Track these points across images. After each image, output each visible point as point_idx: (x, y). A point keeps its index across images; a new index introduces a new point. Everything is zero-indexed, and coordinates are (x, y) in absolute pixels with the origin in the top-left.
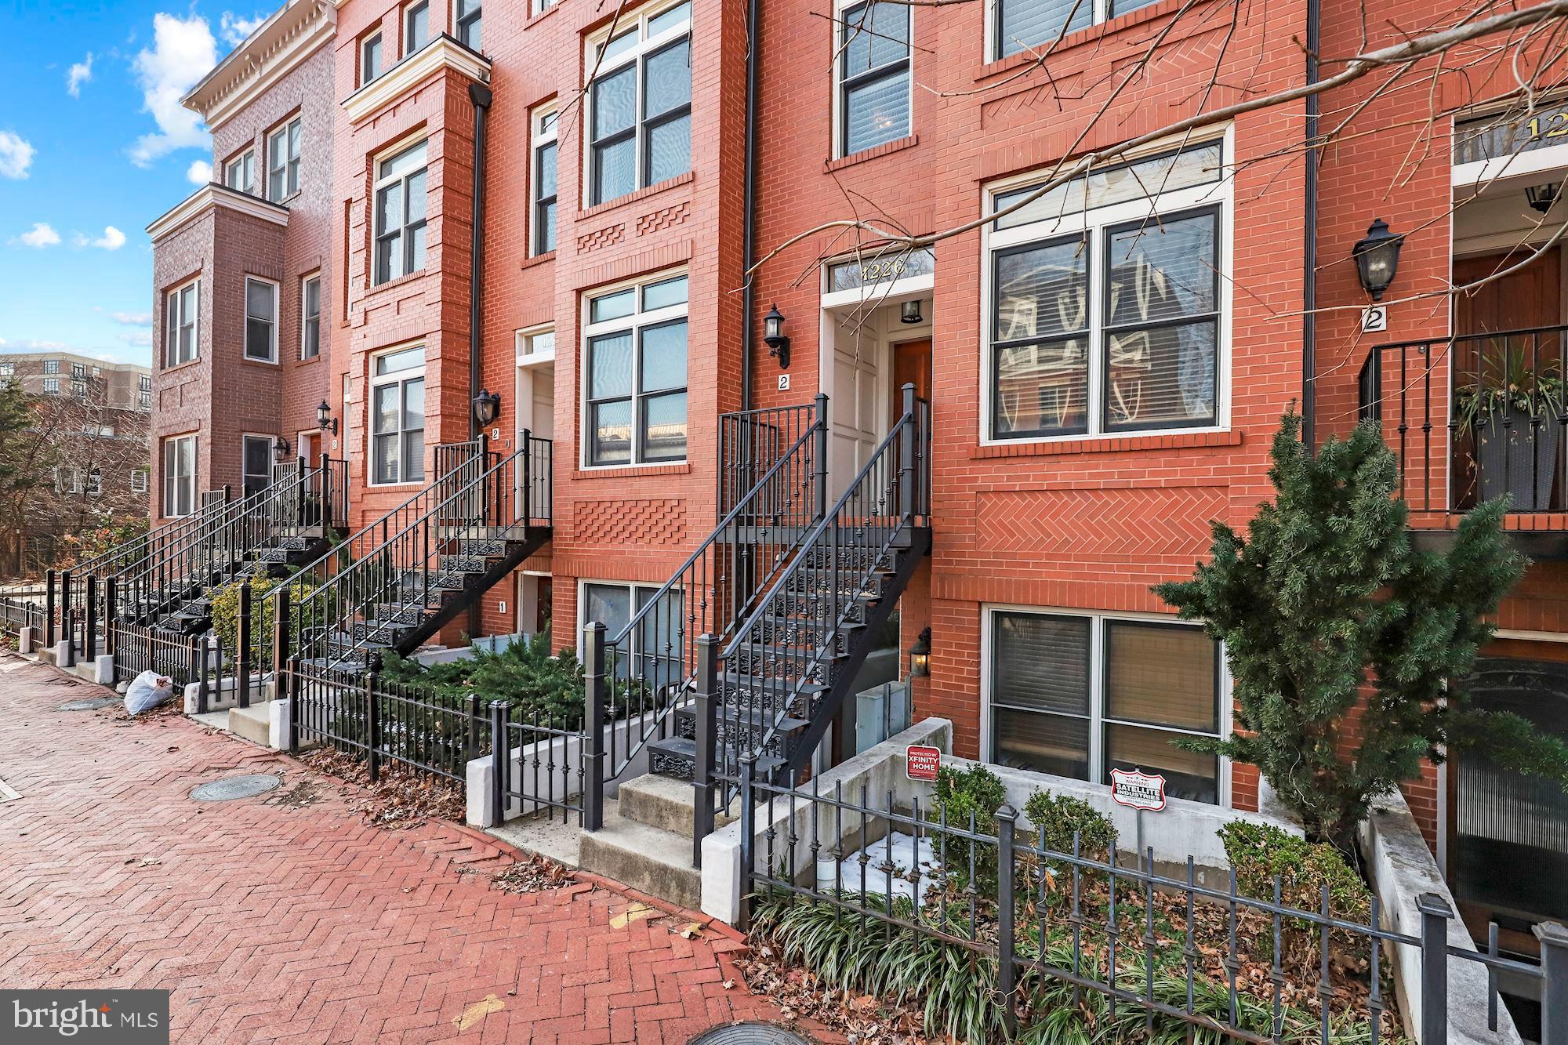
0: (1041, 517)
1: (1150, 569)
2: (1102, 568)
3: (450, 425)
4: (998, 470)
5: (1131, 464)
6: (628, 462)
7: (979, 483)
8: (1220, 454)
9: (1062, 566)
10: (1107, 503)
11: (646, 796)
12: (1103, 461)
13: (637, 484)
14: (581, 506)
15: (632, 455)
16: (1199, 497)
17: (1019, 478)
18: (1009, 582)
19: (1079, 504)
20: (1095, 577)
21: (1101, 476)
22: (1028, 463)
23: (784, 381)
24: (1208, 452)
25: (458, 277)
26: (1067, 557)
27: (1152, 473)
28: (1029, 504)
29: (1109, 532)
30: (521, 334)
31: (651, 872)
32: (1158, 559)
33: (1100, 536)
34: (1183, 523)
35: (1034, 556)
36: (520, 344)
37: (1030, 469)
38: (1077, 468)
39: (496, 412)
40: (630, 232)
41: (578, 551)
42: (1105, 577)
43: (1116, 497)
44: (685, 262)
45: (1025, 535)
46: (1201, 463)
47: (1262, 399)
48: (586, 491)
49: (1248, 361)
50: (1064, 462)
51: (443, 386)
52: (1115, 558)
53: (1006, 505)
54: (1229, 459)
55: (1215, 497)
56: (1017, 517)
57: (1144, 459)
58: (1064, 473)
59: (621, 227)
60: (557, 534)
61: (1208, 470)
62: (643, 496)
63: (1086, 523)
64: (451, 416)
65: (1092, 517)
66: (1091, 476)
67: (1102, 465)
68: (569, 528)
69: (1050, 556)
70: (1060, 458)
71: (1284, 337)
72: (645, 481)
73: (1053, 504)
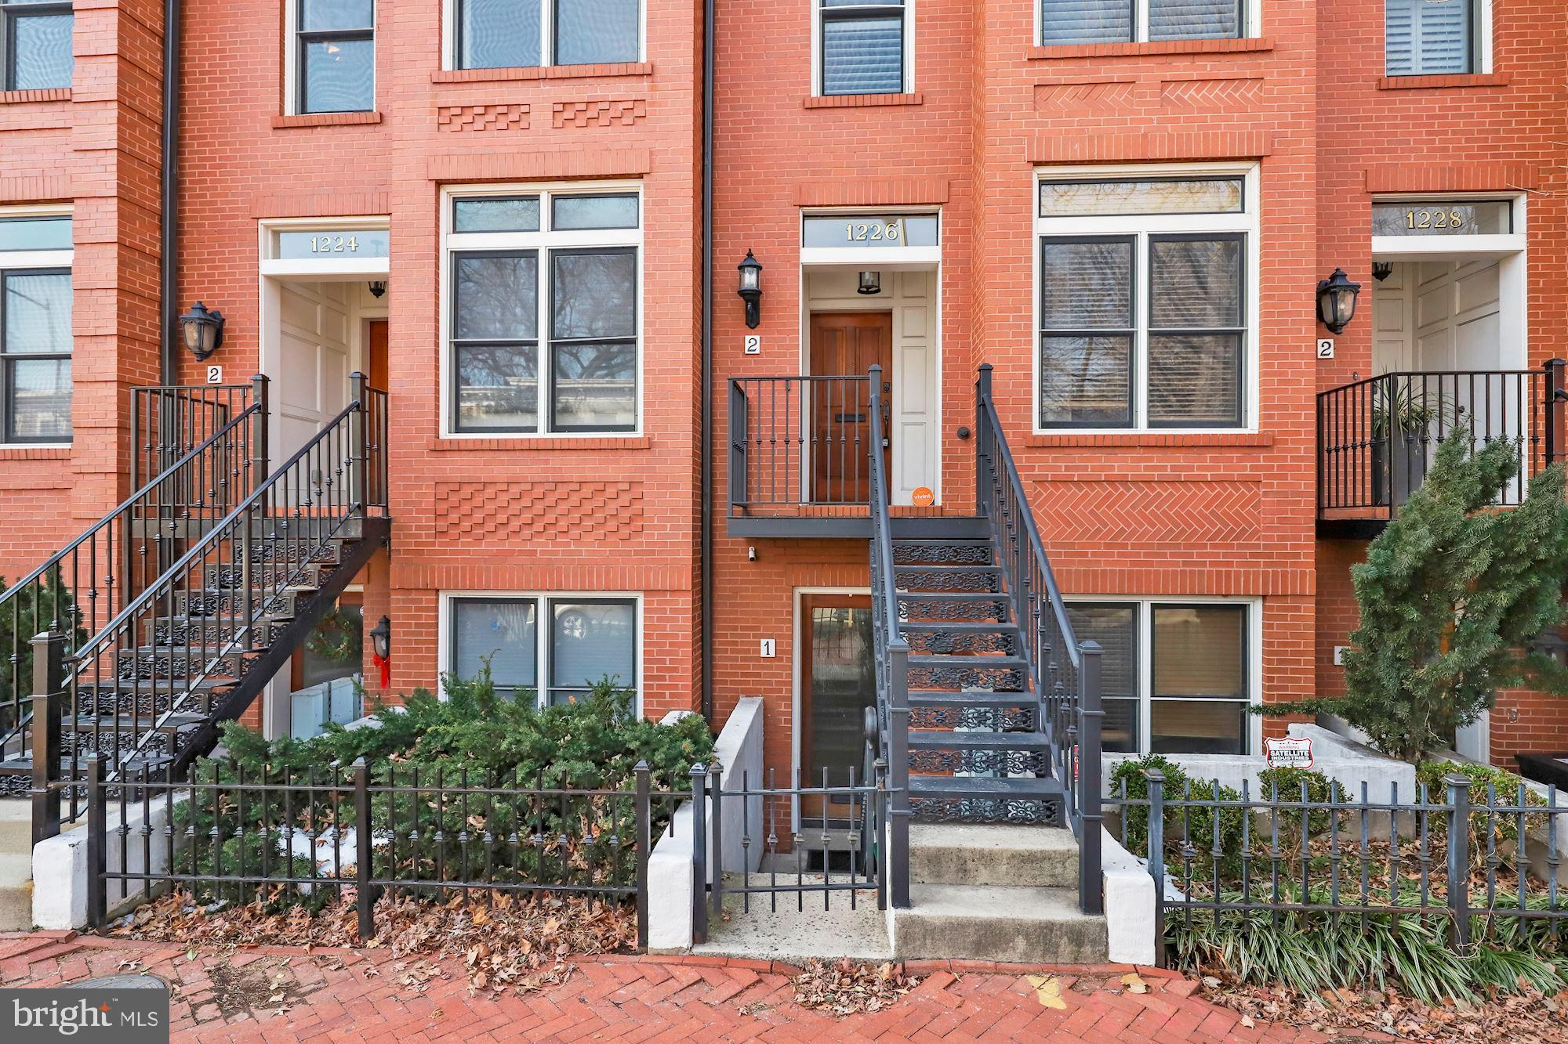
0: (1098, 507)
1: (1199, 555)
2: (1158, 555)
3: (131, 355)
4: (1055, 459)
5: (1181, 459)
6: (534, 429)
7: (1036, 472)
8: (1255, 453)
9: (1120, 555)
10: (1159, 495)
11: (939, 850)
12: (1155, 455)
13: (555, 460)
14: (449, 490)
15: (542, 418)
16: (1237, 490)
17: (1077, 468)
18: (1069, 572)
19: (1134, 495)
20: (1151, 564)
21: (1155, 468)
22: (1087, 454)
23: (752, 342)
24: (1247, 451)
25: (142, 115)
26: (1125, 546)
27: (1199, 468)
28: (1086, 495)
29: (1162, 522)
30: (267, 227)
31: (1027, 936)
32: (1204, 546)
33: (1153, 525)
34: (1225, 513)
35: (1094, 546)
36: (264, 240)
37: (1088, 460)
38: (1134, 460)
39: (218, 341)
40: (541, 117)
41: (444, 552)
42: (1160, 564)
43: (1167, 489)
44: (640, 176)
45: (1081, 525)
46: (1239, 460)
47: (1285, 407)
48: (456, 468)
49: (1274, 374)
50: (1120, 454)
51: (121, 290)
52: (1168, 546)
53: (1063, 495)
54: (1262, 458)
55: (1250, 490)
56: (1074, 507)
57: (1193, 454)
58: (1120, 465)
59: (524, 109)
60: (400, 528)
61: (1244, 466)
62: (566, 476)
63: (1141, 513)
64: (133, 339)
65: (1146, 507)
66: (1147, 468)
67: (1156, 459)
68: (426, 519)
69: (1107, 546)
70: (1116, 451)
71: (1302, 356)
72: (573, 457)
73: (1110, 495)
